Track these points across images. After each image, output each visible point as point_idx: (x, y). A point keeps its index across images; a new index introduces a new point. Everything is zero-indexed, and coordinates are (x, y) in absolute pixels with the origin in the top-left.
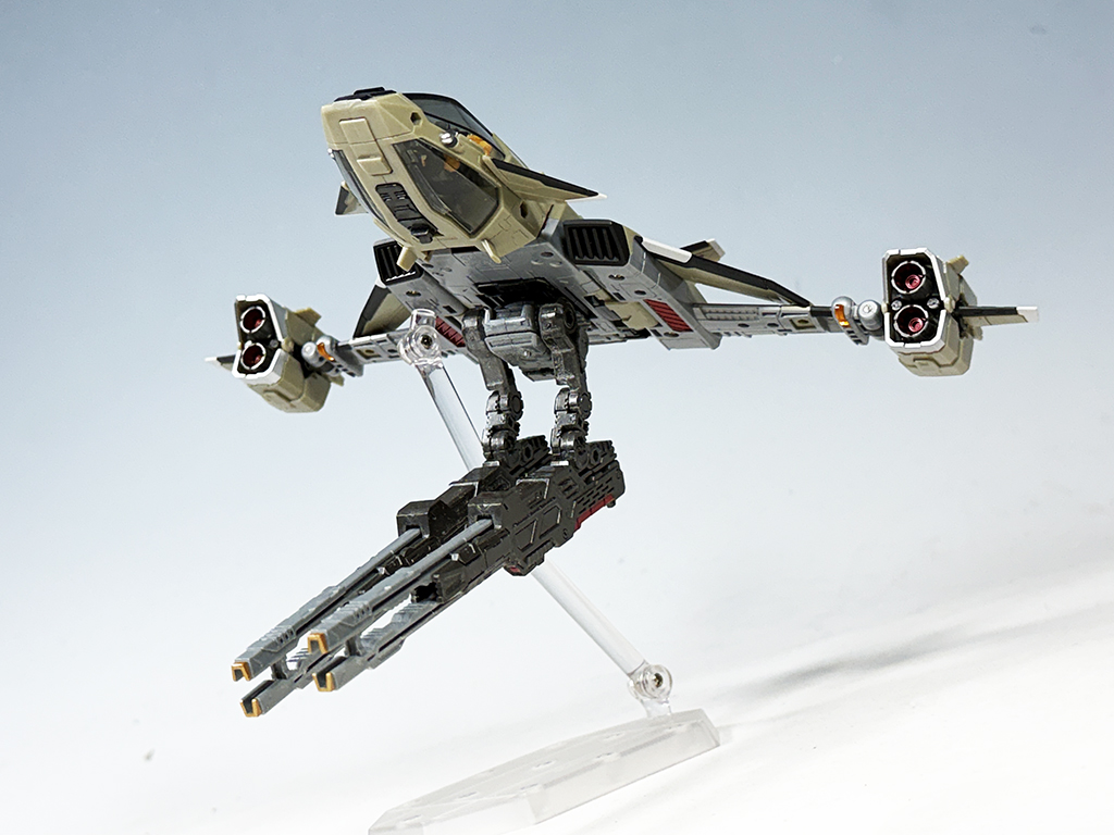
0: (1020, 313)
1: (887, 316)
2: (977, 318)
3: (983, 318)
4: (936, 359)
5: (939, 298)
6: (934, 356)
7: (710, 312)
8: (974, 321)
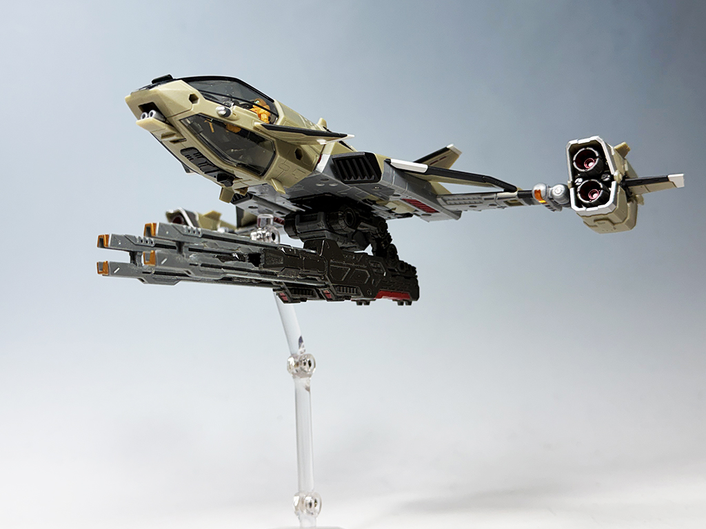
0: (670, 180)
1: (572, 190)
2: (639, 186)
3: (643, 186)
4: (610, 218)
5: (609, 173)
6: (609, 216)
7: (449, 200)
8: (636, 189)
